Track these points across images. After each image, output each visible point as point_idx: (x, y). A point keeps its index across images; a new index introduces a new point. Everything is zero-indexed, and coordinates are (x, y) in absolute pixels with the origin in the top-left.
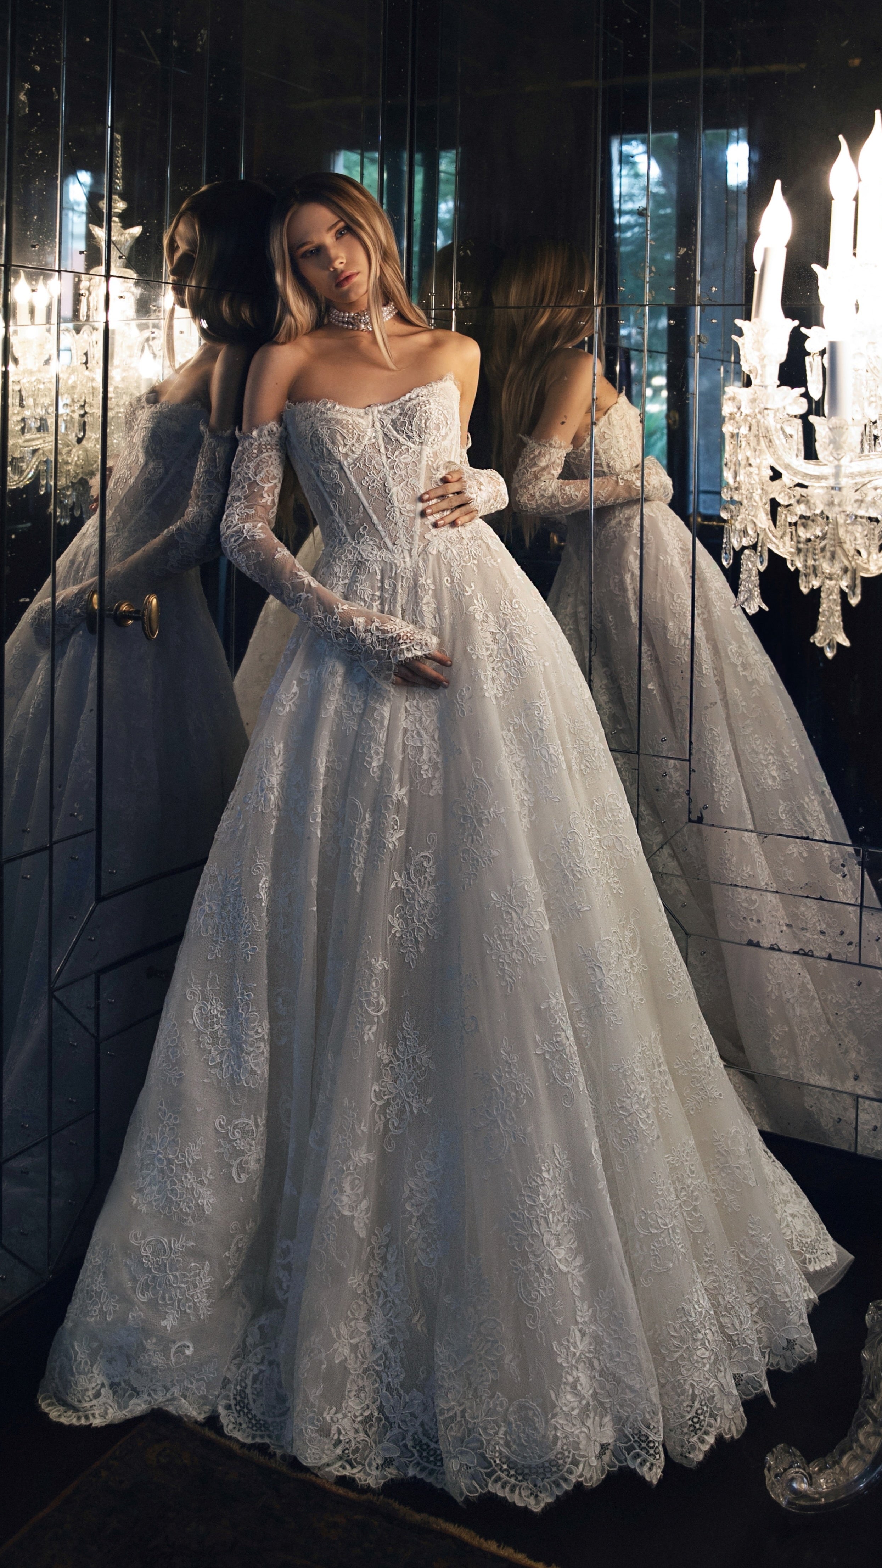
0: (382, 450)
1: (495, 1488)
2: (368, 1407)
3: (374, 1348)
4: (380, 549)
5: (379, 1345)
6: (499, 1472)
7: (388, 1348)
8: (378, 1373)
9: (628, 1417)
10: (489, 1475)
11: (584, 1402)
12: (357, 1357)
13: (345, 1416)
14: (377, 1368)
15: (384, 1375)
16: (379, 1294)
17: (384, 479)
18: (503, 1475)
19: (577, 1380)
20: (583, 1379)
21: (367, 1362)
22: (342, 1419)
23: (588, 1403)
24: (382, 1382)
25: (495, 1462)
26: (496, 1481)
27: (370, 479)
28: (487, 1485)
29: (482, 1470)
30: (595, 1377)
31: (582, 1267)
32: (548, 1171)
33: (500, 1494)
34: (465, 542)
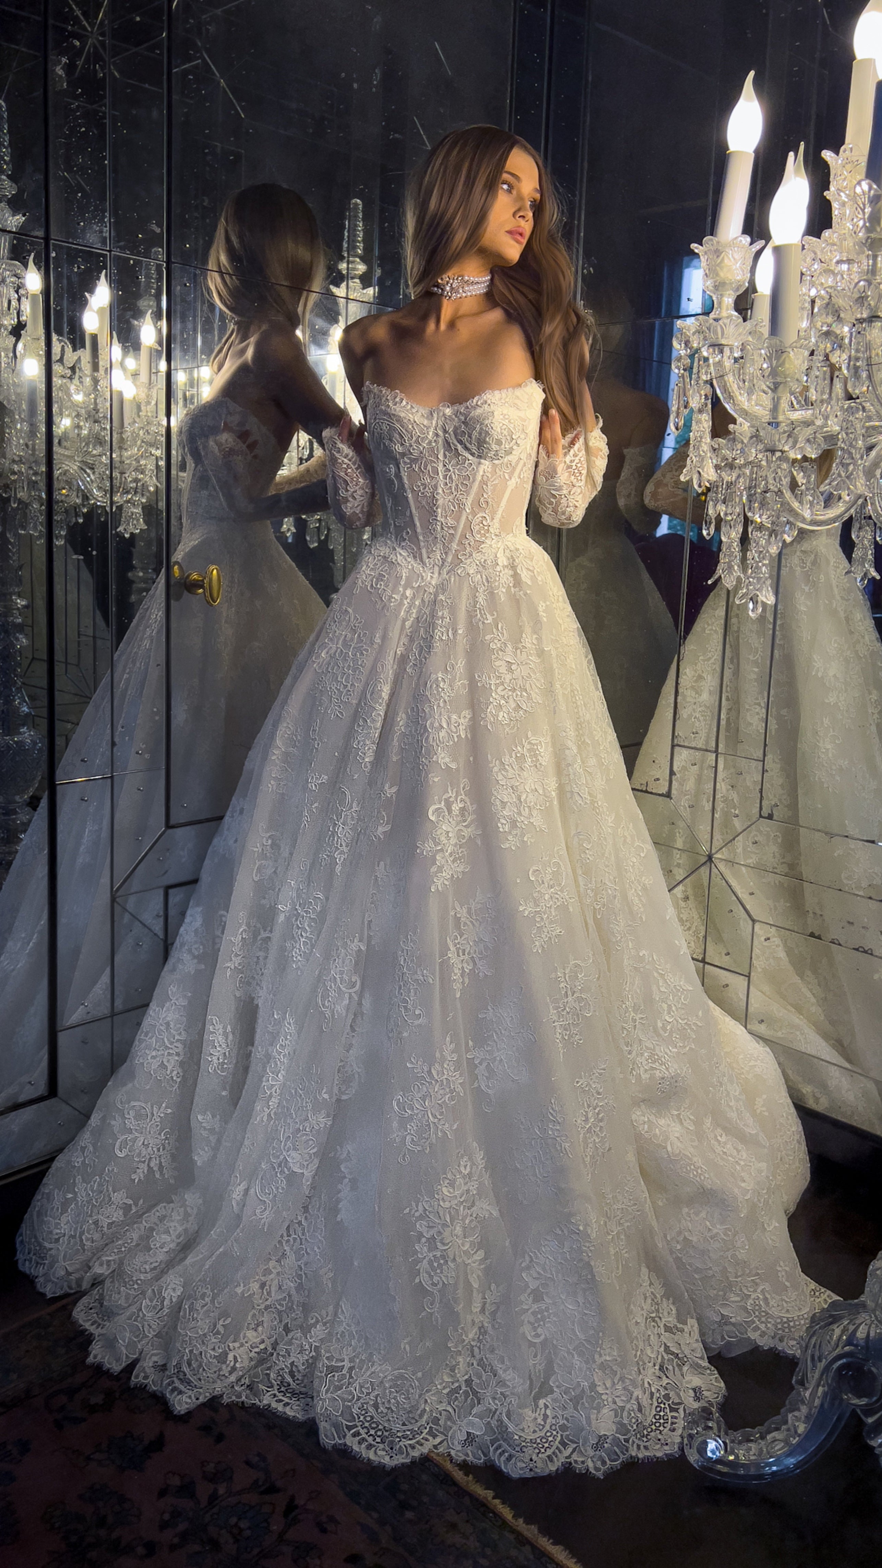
0: (441, 457)
1: (351, 1442)
2: (263, 1342)
3: (280, 1288)
4: (415, 557)
5: (285, 1287)
6: (360, 1428)
7: (293, 1292)
8: (280, 1313)
9: (496, 1410)
10: (349, 1428)
11: (456, 1385)
12: (263, 1293)
13: (242, 1345)
14: (279, 1307)
15: (285, 1315)
16: (295, 1239)
17: (435, 487)
18: (362, 1432)
19: (458, 1364)
20: (462, 1366)
21: (270, 1299)
22: (239, 1348)
23: (460, 1387)
24: (281, 1321)
25: (359, 1418)
26: (354, 1435)
27: (422, 484)
28: (344, 1437)
29: (345, 1422)
30: (473, 1364)
31: (482, 1261)
32: (465, 1167)
33: (356, 1448)
34: (498, 568)
